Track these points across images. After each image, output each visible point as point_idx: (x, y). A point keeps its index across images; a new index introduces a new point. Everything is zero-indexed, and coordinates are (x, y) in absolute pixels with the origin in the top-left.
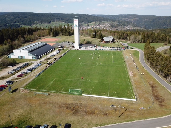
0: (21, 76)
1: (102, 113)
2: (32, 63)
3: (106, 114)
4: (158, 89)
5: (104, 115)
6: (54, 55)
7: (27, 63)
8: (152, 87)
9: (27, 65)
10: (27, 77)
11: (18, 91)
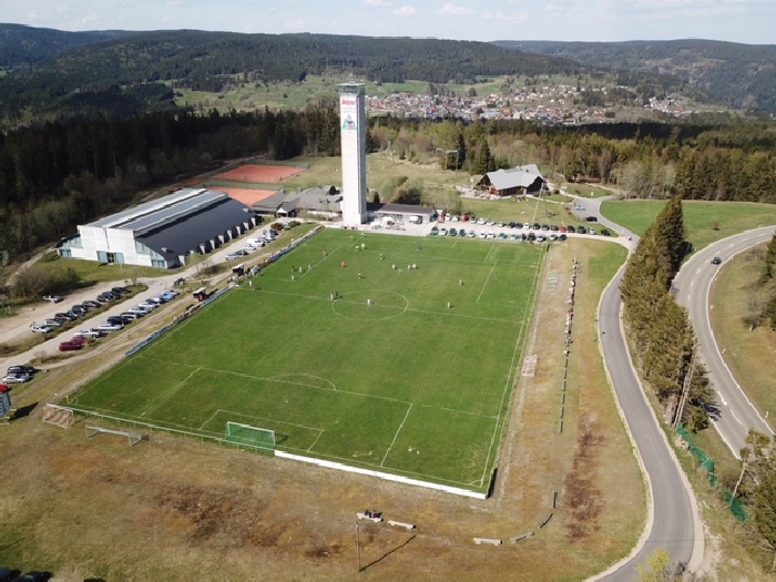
0: (75, 345)
1: (308, 546)
2: (143, 288)
3: (319, 553)
4: (605, 453)
5: (309, 554)
6: (246, 254)
7: (121, 284)
8: (586, 440)
9: (118, 295)
10: (96, 352)
11: (34, 414)
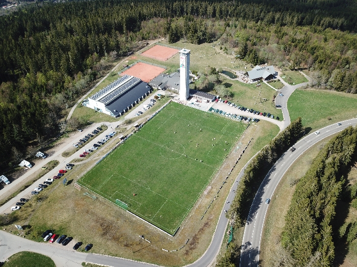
0: (84, 155)
2: (106, 128)
5: (124, 245)
6: (142, 113)
8: (206, 224)
10: (89, 159)
11: (72, 184)
